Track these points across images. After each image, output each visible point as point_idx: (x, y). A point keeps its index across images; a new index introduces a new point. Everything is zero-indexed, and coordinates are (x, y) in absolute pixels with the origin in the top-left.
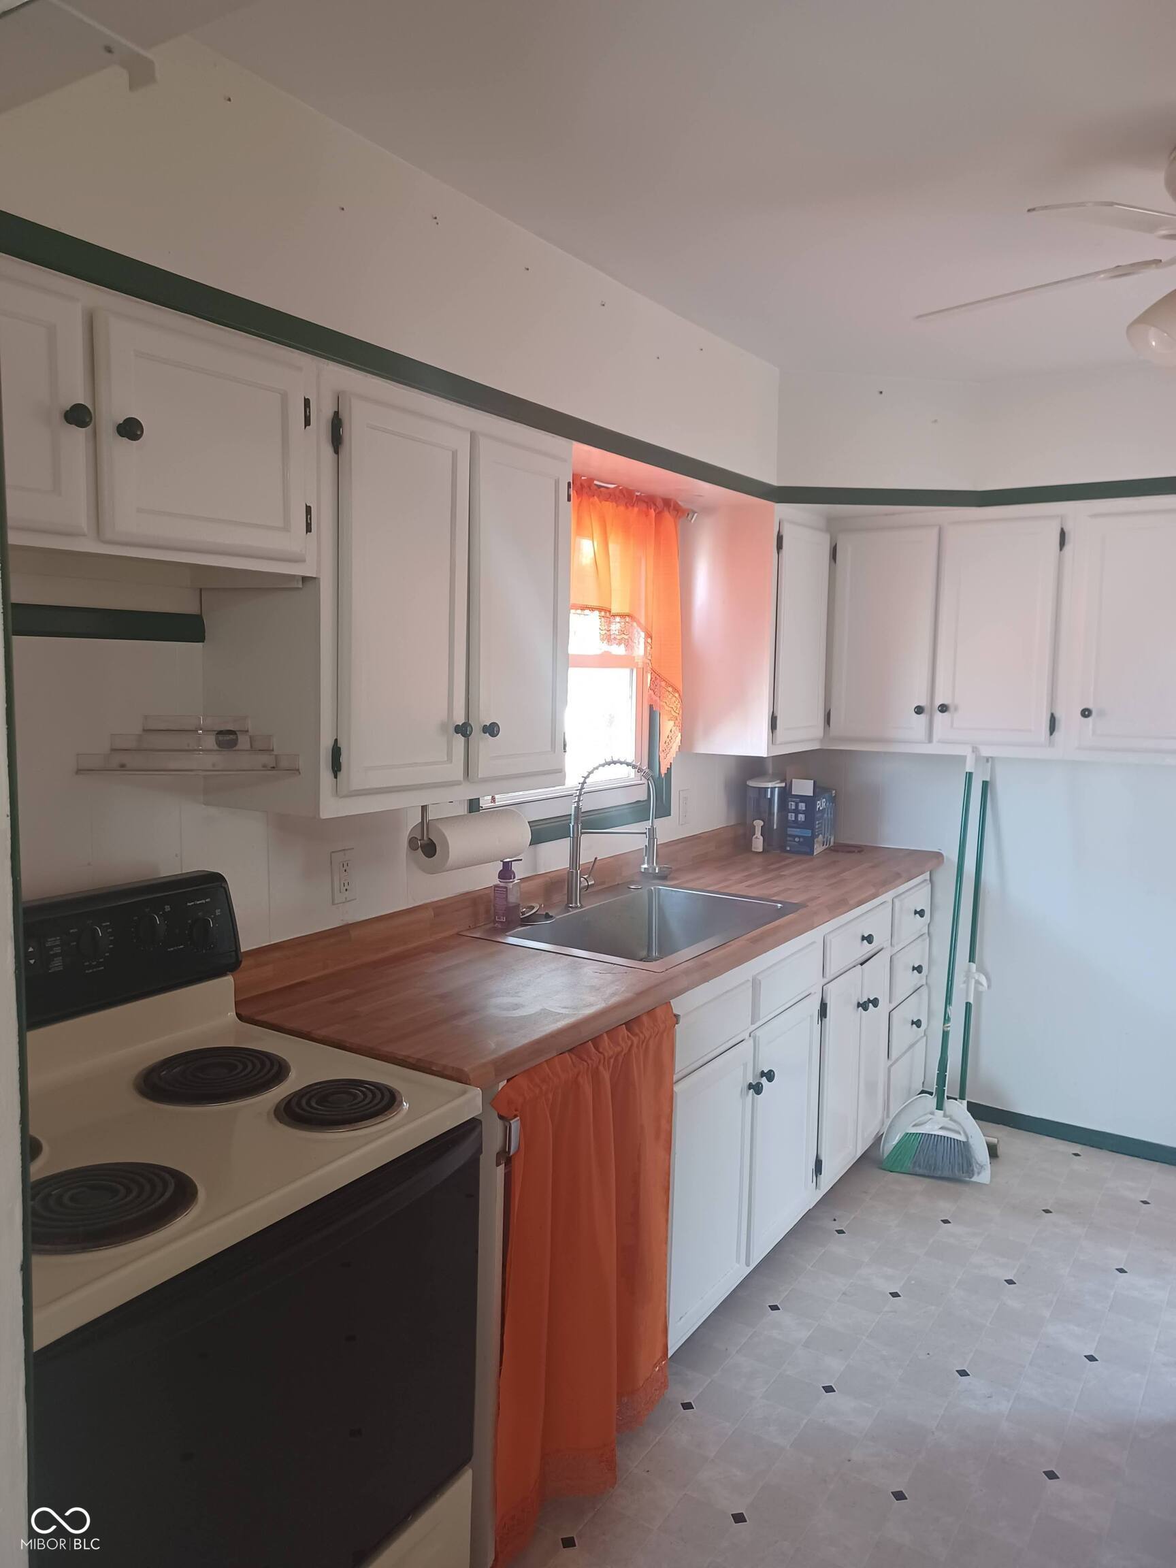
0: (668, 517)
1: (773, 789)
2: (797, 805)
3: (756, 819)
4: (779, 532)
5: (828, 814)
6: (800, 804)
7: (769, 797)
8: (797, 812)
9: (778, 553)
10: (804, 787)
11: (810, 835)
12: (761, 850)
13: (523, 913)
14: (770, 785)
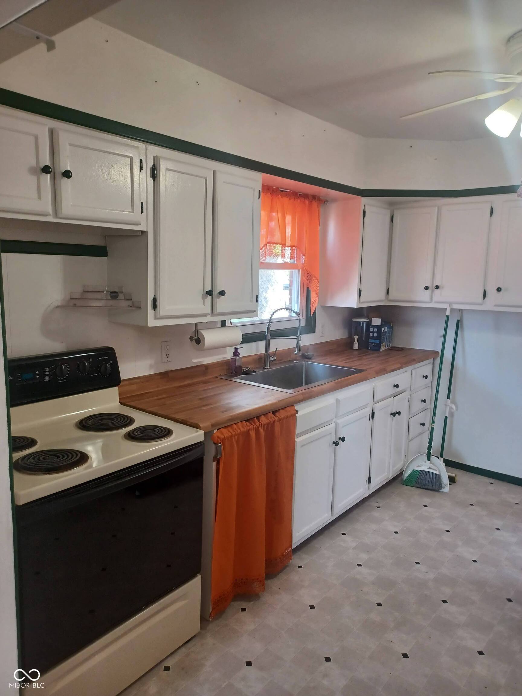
0: (315, 204)
1: (363, 322)
2: (374, 329)
3: (355, 335)
4: (364, 210)
5: (388, 334)
6: (375, 329)
7: (361, 325)
8: (373, 332)
9: (364, 219)
10: (376, 322)
11: (379, 342)
12: (357, 348)
13: (243, 370)
14: (362, 320)
